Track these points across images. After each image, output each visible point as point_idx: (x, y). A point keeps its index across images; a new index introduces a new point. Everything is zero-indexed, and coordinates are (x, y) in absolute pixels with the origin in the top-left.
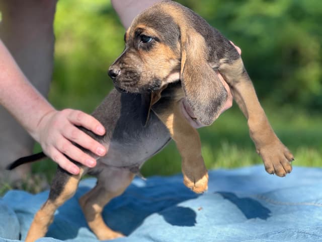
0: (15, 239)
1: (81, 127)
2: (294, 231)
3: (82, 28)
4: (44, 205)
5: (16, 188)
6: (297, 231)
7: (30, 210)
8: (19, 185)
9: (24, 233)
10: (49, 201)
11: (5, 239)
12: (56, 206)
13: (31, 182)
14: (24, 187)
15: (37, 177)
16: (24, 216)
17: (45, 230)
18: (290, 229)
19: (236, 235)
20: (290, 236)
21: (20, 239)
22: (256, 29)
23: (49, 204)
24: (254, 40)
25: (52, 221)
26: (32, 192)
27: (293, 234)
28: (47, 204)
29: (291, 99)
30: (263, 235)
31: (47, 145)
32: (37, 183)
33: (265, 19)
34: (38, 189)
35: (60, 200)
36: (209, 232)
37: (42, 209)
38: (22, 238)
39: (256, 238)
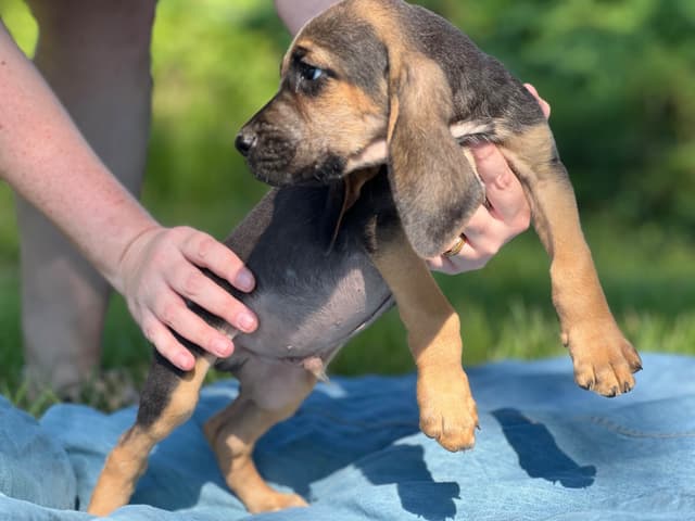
0: (66, 509)
1: (206, 271)
2: (673, 491)
3: (207, 59)
4: (127, 438)
5: (67, 400)
6: (680, 491)
7: (100, 448)
8: (74, 393)
9: (85, 497)
10: (137, 429)
11: (47, 509)
12: (151, 438)
13: (100, 386)
14: (85, 399)
15: (113, 375)
16: (87, 460)
17: (129, 490)
18: (665, 489)
19: (545, 502)
20: (665, 503)
21: (77, 507)
22: (581, 59)
23: (138, 434)
24: (579, 82)
25: (143, 471)
26: (104, 408)
27: (671, 498)
28: (134, 434)
29: (658, 211)
30: (604, 502)
31: (137, 304)
32: (112, 390)
33: (602, 39)
34: (114, 402)
35: (161, 427)
36: (485, 497)
37: (122, 444)
38: (82, 505)
39: (590, 507)
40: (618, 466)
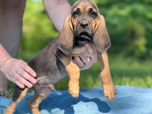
8: (2, 94)
10: (13, 102)
15: (10, 90)
16: (4, 109)
22: (115, 21)
23: (13, 103)
26: (8, 97)
29: (131, 54)
33: (119, 17)
40: (120, 111)
